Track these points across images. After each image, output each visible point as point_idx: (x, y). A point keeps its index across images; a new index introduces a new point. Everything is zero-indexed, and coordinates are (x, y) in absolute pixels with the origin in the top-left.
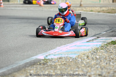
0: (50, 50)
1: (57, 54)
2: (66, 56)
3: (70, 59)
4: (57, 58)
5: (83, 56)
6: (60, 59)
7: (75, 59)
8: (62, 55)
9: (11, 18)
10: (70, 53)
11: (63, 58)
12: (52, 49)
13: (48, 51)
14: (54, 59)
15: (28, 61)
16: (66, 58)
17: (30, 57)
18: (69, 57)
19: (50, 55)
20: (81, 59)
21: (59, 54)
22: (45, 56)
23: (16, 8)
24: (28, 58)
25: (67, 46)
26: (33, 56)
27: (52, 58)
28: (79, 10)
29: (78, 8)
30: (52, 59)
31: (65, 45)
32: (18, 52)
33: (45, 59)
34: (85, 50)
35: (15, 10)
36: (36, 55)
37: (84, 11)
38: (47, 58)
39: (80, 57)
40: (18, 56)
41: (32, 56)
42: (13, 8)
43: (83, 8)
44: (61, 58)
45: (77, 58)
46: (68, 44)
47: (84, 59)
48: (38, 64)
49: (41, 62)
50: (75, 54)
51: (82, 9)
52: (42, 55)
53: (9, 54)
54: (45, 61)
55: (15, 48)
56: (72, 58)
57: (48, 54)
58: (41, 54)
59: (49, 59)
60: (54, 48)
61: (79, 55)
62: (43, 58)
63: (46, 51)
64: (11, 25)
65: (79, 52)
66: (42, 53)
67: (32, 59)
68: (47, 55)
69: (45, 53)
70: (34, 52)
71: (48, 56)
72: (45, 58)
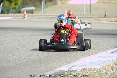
0: (74, 61)
1: (81, 66)
2: (90, 67)
3: (94, 70)
4: (81, 70)
5: (107, 67)
6: (84, 71)
7: (99, 70)
8: (86, 66)
9: (35, 30)
10: (94, 64)
11: (87, 69)
12: (76, 60)
14: (78, 70)
15: (52, 73)
16: (90, 70)
17: (54, 69)
18: (93, 68)
19: (74, 66)
20: (106, 70)
21: (83, 66)
22: (69, 68)
23: (40, 20)
24: (52, 70)
25: (91, 57)
26: (57, 68)
27: (76, 69)
28: (103, 20)
29: (103, 19)
31: (90, 57)
32: (42, 64)
33: (69, 71)
34: (110, 61)
35: (39, 21)
36: (60, 67)
37: (109, 21)
38: (70, 70)
39: (104, 68)
40: (42, 68)
41: (55, 68)
42: (37, 20)
43: (108, 18)
44: (86, 69)
45: (101, 69)
46: (92, 55)
47: (109, 70)
49: (65, 74)
50: (99, 65)
51: (107, 20)
52: (66, 67)
53: (32, 66)
54: (69, 73)
55: (39, 60)
56: (97, 69)
58: (64, 66)
59: (73, 70)
60: (78, 60)
61: (103, 66)
62: (67, 70)
63: (69, 62)
64: (35, 37)
65: (103, 63)
66: (66, 65)
67: (56, 70)
68: (71, 66)
69: (69, 64)
70: (58, 63)
71: (72, 68)
72: (69, 69)
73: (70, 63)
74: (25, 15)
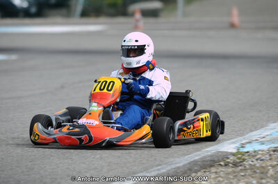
0: (251, 131)
1: (268, 141)
12: (256, 129)
13: (247, 133)
14: (260, 152)
15: (196, 158)
19: (250, 143)
21: (272, 141)
22: (240, 146)
27: (256, 149)
30: (255, 152)
33: (238, 153)
38: (245, 150)
48: (222, 163)
49: (229, 160)
52: (233, 143)
54: (239, 158)
57: (247, 141)
59: (248, 152)
60: (262, 127)
62: (235, 151)
66: (232, 138)
67: (207, 152)
68: (243, 142)
71: (247, 145)
72: (238, 149)
73: (242, 135)
74: (137, 21)
